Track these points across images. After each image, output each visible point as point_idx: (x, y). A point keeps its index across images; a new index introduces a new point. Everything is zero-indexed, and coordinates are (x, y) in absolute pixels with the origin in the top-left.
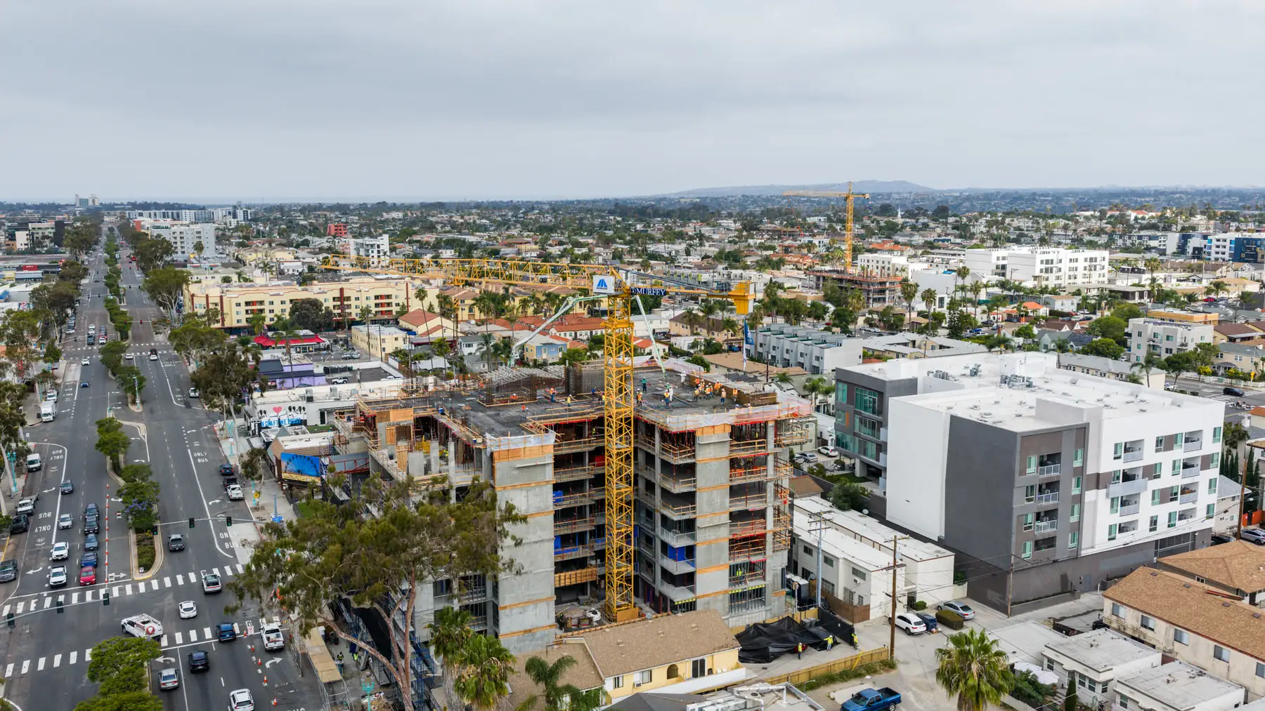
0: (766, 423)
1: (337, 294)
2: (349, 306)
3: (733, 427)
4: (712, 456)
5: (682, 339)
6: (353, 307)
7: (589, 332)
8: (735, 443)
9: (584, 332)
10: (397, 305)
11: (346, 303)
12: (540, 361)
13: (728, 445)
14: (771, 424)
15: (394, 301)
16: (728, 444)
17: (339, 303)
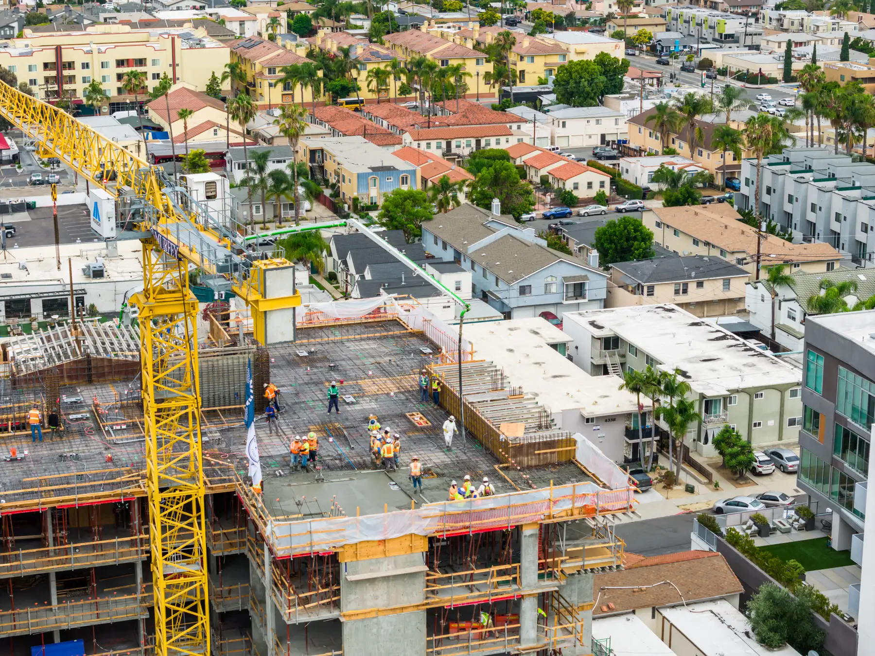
0: (518, 529)
1: (51, 58)
2: (72, 79)
3: (431, 540)
4: (381, 603)
5: (644, 160)
6: (79, 79)
7: (473, 142)
8: (439, 575)
9: (463, 142)
10: (156, 76)
11: (66, 73)
12: (365, 201)
13: (421, 582)
14: (529, 532)
15: (150, 69)
16: (422, 580)
17: (53, 73)
